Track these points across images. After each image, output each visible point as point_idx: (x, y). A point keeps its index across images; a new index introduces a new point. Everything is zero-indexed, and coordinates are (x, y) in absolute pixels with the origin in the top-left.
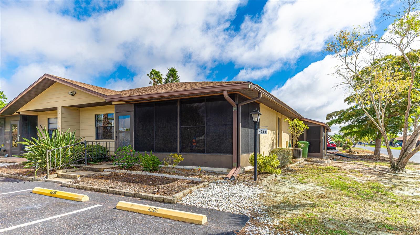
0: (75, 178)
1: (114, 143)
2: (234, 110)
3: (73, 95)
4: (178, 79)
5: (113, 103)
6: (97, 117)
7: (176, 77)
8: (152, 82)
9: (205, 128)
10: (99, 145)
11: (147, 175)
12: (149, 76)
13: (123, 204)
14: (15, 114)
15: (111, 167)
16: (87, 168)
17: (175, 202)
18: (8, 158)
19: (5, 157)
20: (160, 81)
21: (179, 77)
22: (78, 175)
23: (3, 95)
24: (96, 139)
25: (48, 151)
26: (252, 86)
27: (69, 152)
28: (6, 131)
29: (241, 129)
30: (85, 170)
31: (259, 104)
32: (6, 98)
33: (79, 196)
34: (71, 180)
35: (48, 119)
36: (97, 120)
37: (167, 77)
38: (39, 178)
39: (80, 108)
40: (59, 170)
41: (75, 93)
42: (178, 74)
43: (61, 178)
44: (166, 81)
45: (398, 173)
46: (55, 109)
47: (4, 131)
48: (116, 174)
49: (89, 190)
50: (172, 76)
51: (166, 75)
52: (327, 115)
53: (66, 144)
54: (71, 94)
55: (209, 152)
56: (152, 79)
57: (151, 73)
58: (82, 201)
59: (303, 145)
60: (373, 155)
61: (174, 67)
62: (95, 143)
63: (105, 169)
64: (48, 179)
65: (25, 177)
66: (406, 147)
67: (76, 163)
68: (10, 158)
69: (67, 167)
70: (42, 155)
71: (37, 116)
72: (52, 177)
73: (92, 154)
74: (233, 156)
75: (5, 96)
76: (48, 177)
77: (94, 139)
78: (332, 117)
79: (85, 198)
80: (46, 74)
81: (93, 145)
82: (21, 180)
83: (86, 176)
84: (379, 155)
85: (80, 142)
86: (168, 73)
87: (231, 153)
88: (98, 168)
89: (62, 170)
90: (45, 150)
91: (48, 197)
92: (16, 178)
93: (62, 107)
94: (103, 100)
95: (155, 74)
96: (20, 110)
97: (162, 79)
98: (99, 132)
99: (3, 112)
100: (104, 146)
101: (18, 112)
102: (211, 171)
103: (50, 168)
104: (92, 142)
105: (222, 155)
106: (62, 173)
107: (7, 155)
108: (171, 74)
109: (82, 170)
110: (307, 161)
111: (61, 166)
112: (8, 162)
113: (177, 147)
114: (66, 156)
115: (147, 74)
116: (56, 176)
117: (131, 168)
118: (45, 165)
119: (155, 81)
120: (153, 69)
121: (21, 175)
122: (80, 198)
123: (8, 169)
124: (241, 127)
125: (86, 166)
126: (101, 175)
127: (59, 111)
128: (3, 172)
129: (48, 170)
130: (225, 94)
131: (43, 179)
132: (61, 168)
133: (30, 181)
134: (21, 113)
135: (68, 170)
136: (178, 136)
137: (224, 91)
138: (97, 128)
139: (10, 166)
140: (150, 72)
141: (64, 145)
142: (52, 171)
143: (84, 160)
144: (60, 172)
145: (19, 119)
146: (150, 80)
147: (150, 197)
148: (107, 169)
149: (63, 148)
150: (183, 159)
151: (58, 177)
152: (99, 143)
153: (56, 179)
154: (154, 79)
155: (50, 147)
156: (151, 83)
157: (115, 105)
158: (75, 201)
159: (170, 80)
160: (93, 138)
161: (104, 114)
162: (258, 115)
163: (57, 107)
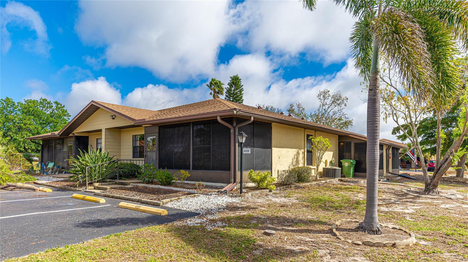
0: (106, 189)
1: (143, 161)
2: (231, 132)
3: (113, 119)
4: (242, 88)
5: (143, 126)
6: (134, 137)
7: (238, 86)
8: (213, 93)
9: (211, 148)
10: (133, 163)
11: (159, 188)
12: (209, 87)
13: (123, 204)
14: (71, 135)
15: (137, 182)
16: (118, 183)
17: (161, 205)
18: (65, 174)
19: (63, 174)
20: (221, 91)
21: (243, 85)
22: (108, 187)
23: (67, 113)
24: (133, 157)
25: (87, 167)
26: (238, 112)
27: (103, 168)
28: (64, 150)
29: (238, 148)
30: (116, 184)
31: (271, 123)
32: (70, 116)
33: (98, 199)
34: (102, 191)
35: (97, 139)
36: (134, 140)
37: (229, 87)
38: (81, 189)
39: (122, 129)
40: (96, 183)
41: (115, 116)
42: (241, 83)
43: (97, 189)
44: (228, 90)
45: (428, 194)
46: (100, 131)
47: (63, 150)
48: (137, 187)
49: (111, 197)
50: (235, 85)
51: (228, 84)
52: (393, 129)
53: (102, 162)
54: (112, 117)
55: (213, 169)
56: (212, 90)
57: (211, 83)
58: (100, 202)
59: (346, 164)
60: (454, 177)
61: (237, 75)
62: (129, 161)
63: (131, 183)
64: (87, 190)
65: (71, 188)
66: (439, 166)
67: (111, 179)
68: (66, 174)
69: (102, 181)
70: (83, 171)
71: (88, 137)
72: (90, 188)
73: (123, 170)
74: (230, 173)
75: (69, 114)
76: (87, 188)
77: (132, 158)
78: (399, 132)
79: (103, 200)
80: (92, 101)
81: (128, 162)
82: (68, 190)
83: (114, 188)
84: (462, 176)
85: (112, 160)
86: (230, 82)
87: (229, 169)
88: (126, 183)
89: (98, 184)
90: (84, 167)
91: (80, 200)
92: (65, 189)
93: (105, 129)
94: (132, 123)
95: (216, 83)
96: (75, 132)
97: (223, 89)
98: (136, 151)
99: (61, 134)
100: (137, 164)
101: (73, 134)
102: (215, 186)
103: (88, 181)
104: (127, 160)
105: (223, 171)
106: (99, 185)
107: (64, 172)
108: (233, 83)
109: (114, 184)
110: (341, 181)
111: (97, 180)
112: (63, 177)
113: (190, 165)
114: (101, 171)
115: (207, 85)
116: (93, 187)
117: (152, 183)
118: (85, 179)
119: (215, 92)
120: (213, 79)
121: (69, 187)
122: (99, 200)
123: (62, 183)
124: (238, 147)
125: (118, 181)
126: (126, 188)
127: (103, 133)
128: (57, 185)
129: (87, 183)
130: (219, 119)
131: (83, 190)
132: (97, 182)
133: (74, 191)
134: (76, 135)
135: (103, 183)
136: (191, 155)
137: (218, 117)
138: (134, 148)
139: (64, 180)
140: (209, 82)
141: (100, 163)
142: (91, 184)
143: (116, 176)
144: (97, 185)
145: (74, 139)
146: (210, 91)
147: (146, 201)
148: (132, 183)
149: (99, 165)
150: (190, 175)
151: (95, 189)
152: (133, 161)
153: (93, 190)
154: (215, 90)
155: (89, 164)
156: (211, 94)
157: (145, 127)
158: (96, 202)
159: (232, 90)
160: (130, 157)
161: (140, 135)
162: (242, 137)
163: (102, 129)
